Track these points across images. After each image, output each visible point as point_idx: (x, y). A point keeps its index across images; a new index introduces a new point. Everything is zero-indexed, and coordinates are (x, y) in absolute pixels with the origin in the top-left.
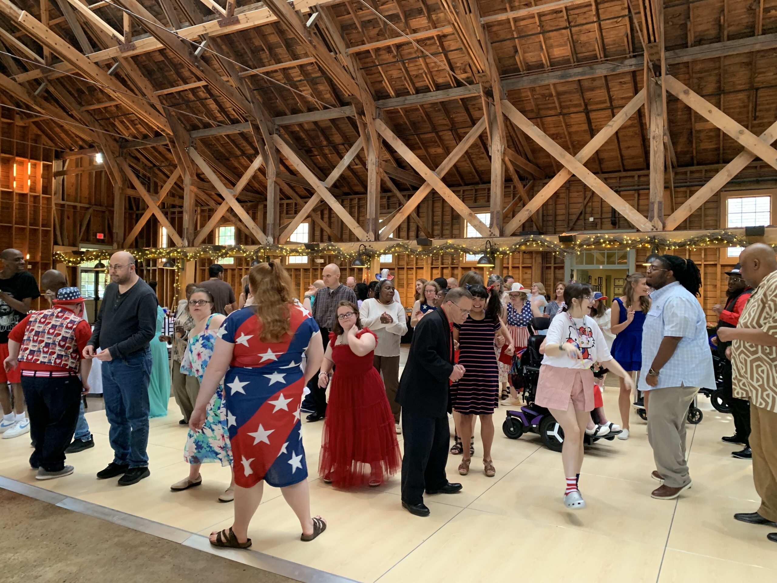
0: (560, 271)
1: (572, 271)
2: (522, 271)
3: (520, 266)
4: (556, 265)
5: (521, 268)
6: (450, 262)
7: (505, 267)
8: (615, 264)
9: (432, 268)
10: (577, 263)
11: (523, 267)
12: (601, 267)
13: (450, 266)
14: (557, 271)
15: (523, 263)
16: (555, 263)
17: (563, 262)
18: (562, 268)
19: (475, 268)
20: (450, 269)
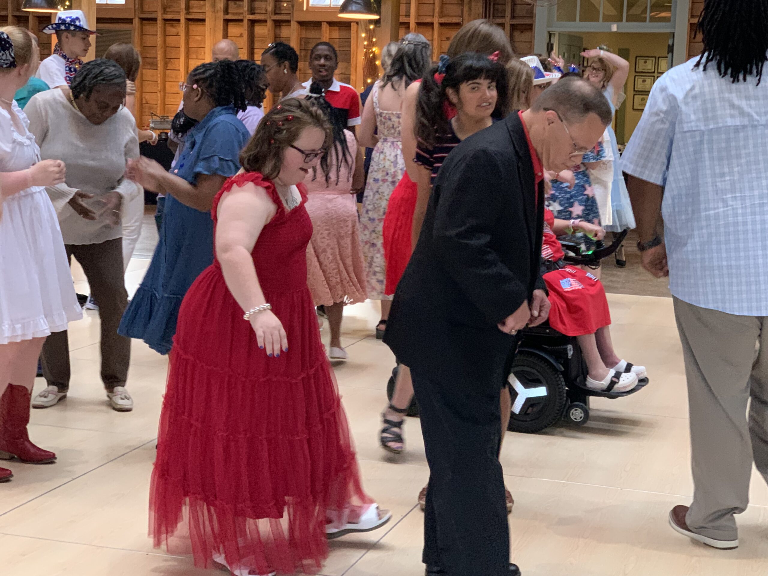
1: (550, 35)
3: (436, 21)
8: (644, 20)
9: (227, 22)
11: (441, 24)
12: (614, 28)
13: (270, 18)
14: (517, 34)
15: (442, 15)
17: (531, 15)
19: (331, 24)
20: (270, 23)
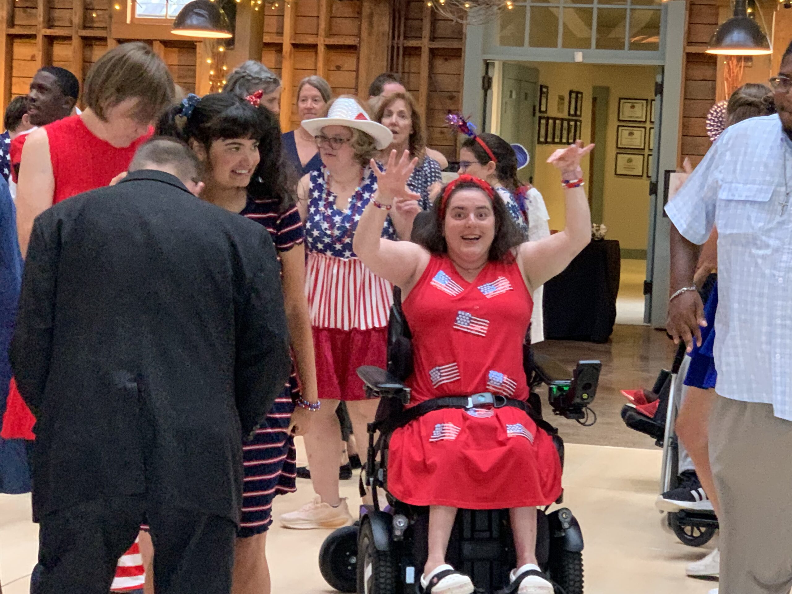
0: (451, 66)
1: (488, 65)
2: (327, 61)
3: (321, 41)
4: (436, 45)
5: (321, 49)
6: (77, 19)
7: (267, 45)
8: (621, 47)
10: (504, 41)
11: (329, 47)
12: (579, 57)
13: (77, 33)
14: (439, 63)
15: (330, 33)
16: (433, 39)
17: (459, 35)
18: (457, 54)
19: (167, 44)
20: (76, 42)
